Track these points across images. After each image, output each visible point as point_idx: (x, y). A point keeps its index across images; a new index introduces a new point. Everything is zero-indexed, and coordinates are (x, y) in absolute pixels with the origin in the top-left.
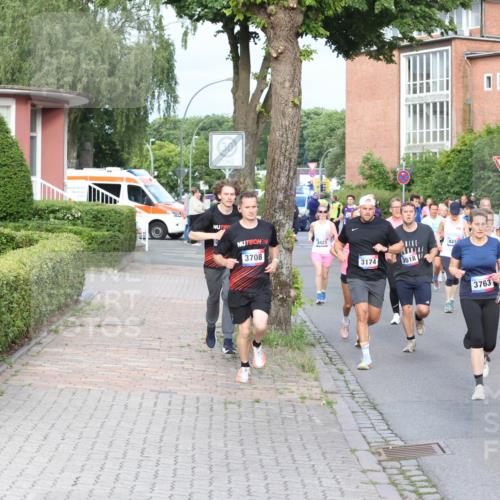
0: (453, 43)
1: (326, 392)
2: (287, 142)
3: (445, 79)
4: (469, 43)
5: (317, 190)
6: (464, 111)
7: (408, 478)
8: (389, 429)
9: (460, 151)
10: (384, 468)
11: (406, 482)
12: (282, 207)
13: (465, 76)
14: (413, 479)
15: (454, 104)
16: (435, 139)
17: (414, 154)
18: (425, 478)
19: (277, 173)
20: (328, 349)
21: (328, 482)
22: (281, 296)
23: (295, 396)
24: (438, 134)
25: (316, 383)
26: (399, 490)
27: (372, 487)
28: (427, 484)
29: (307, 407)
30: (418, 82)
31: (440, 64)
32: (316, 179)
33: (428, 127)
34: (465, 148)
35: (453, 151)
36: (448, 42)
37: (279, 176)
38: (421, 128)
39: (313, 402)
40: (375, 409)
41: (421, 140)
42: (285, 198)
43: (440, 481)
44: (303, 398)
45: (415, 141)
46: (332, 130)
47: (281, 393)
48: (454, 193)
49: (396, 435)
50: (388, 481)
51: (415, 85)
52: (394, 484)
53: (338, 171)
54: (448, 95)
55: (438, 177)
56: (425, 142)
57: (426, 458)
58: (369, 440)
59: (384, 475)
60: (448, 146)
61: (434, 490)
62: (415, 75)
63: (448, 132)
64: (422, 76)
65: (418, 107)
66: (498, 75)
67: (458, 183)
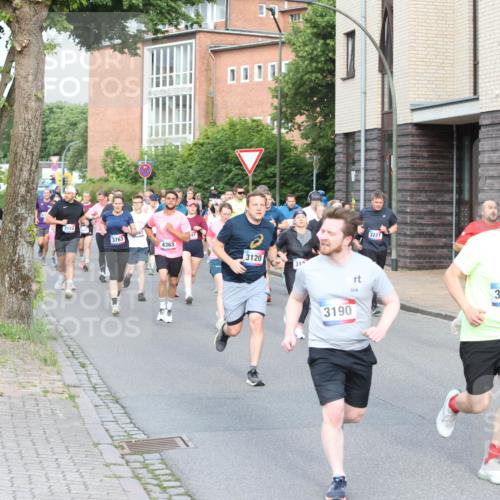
0: (198, 36)
1: (69, 386)
2: (30, 136)
3: (188, 72)
4: (213, 37)
5: (59, 183)
6: (207, 104)
7: (152, 472)
8: (131, 423)
9: (202, 145)
10: (127, 462)
11: (150, 475)
12: (24, 201)
13: (208, 70)
14: (157, 472)
15: (197, 97)
16: (177, 132)
17: (156, 147)
18: (168, 472)
19: (19, 167)
20: (70, 342)
21: (72, 476)
22: (23, 290)
23: (38, 390)
24: (181, 127)
25: (59, 377)
26: (142, 484)
27: (115, 481)
28: (170, 478)
29: (50, 401)
30: (161, 75)
31: (184, 58)
32: (58, 173)
33: (170, 120)
34: (207, 141)
35: (195, 144)
36: (192, 35)
37: (21, 170)
38: (164, 121)
39: (56, 396)
40: (117, 402)
41: (164, 133)
42: (28, 191)
43: (184, 474)
44: (46, 392)
45: (157, 134)
46: (74, 124)
47: (24, 387)
48: (196, 186)
49: (139, 429)
50: (131, 475)
51: (158, 78)
52: (137, 477)
53: (80, 164)
54: (191, 88)
56: (167, 136)
57: (170, 451)
58: (112, 434)
59: (127, 468)
60: (190, 139)
61: (178, 484)
62: (158, 68)
63: (190, 125)
64: (165, 69)
65: (161, 100)
66: (242, 68)
67: (200, 177)
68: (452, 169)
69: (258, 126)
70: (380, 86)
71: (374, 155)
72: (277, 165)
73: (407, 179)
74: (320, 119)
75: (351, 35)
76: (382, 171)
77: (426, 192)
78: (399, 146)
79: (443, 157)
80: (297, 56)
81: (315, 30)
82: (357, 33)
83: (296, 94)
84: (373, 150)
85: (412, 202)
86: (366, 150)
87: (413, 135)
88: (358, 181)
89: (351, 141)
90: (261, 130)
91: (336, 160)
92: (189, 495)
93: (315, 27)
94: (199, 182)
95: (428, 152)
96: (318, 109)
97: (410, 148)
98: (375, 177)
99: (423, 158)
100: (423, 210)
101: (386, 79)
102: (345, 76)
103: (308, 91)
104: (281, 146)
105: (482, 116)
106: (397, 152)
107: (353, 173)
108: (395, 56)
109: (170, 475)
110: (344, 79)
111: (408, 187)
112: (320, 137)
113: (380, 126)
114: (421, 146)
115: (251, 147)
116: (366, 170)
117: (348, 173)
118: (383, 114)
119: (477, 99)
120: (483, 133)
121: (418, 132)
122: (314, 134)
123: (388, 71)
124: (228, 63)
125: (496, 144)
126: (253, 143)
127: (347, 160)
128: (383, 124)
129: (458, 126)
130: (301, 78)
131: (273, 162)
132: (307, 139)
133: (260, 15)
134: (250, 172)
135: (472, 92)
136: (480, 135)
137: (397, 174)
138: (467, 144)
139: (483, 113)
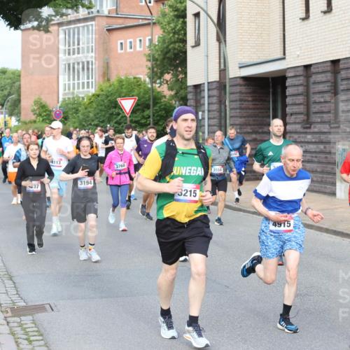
0: (97, 19)
3: (90, 45)
4: (108, 20)
5: (2, 125)
6: (104, 67)
7: (24, 329)
8: (17, 294)
9: (98, 96)
10: (8, 322)
11: (22, 332)
13: (104, 43)
14: (28, 330)
15: (97, 63)
16: (83, 88)
17: (69, 98)
18: (36, 329)
24: (86, 83)
26: (15, 339)
28: (36, 334)
30: (71, 48)
31: (88, 36)
33: (78, 79)
34: (102, 93)
35: (93, 95)
36: (93, 19)
38: (74, 80)
40: (11, 280)
41: (74, 88)
43: (45, 331)
45: (69, 89)
46: (14, 83)
49: (22, 299)
50: (9, 332)
51: (69, 50)
52: (13, 334)
53: (16, 111)
54: (92, 56)
55: (83, 114)
56: (76, 90)
57: (40, 314)
59: (7, 327)
60: (92, 91)
61: (41, 338)
62: (69, 43)
63: (92, 82)
64: (74, 43)
65: (71, 65)
66: (128, 41)
67: (97, 118)
68: (269, 109)
69: (138, 82)
70: (218, 51)
71: (214, 100)
72: (151, 109)
73: (237, 117)
74: (181, 76)
75: (197, 15)
76: (220, 111)
77: (250, 125)
78: (231, 93)
79: (261, 100)
80: (164, 32)
81: (176, 13)
82: (201, 14)
83: (164, 59)
84: (213, 96)
85: (241, 133)
86: (209, 97)
87: (241, 85)
88: (203, 119)
89: (199, 91)
90: (140, 85)
91: (188, 104)
92: (47, 347)
93: (176, 11)
94: (96, 122)
95: (251, 97)
96: (180, 69)
97: (238, 95)
98: (216, 115)
99: (248, 101)
100: (249, 138)
101: (222, 46)
102: (194, 44)
103: (173, 56)
104: (153, 96)
105: (288, 71)
106: (229, 97)
107: (200, 113)
108: (227, 30)
109: (37, 331)
110: (193, 47)
111: (237, 122)
112: (182, 89)
113: (218, 80)
114: (246, 93)
115: (133, 96)
116: (209, 111)
118: (220, 71)
119: (284, 58)
120: (288, 82)
121: (244, 83)
122: (177, 87)
123: (223, 41)
124: (118, 38)
125: (298, 90)
126: (135, 93)
127: (196, 104)
128: (220, 78)
129: (274, 79)
130: (167, 47)
131: (148, 107)
132: (172, 90)
133: (141, 4)
134: (128, 114)
135: (282, 53)
136: (287, 84)
137: (230, 113)
138: (279, 90)
139: (288, 68)
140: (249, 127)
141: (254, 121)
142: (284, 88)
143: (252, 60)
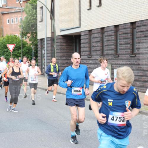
6: (1, 30)
66: (11, 19)
68: (73, 49)
69: (16, 37)
70: (51, 24)
71: (49, 45)
72: (22, 49)
73: (59, 53)
74: (35, 35)
76: (52, 50)
77: (65, 56)
78: (57, 42)
79: (70, 46)
80: (27, 15)
81: (33, 7)
82: (43, 7)
83: (27, 27)
84: (49, 44)
85: (61, 60)
86: (47, 44)
88: (44, 53)
89: (42, 41)
90: (16, 39)
91: (38, 47)
93: (33, 6)
95: (66, 44)
97: (60, 43)
98: (50, 52)
99: (64, 46)
100: (64, 62)
101: (53, 22)
102: (40, 21)
103: (31, 26)
104: (22, 43)
105: (82, 33)
106: (56, 44)
107: (43, 51)
108: (55, 14)
111: (59, 55)
112: (35, 41)
113: (51, 36)
114: (63, 42)
115: (13, 43)
116: (47, 50)
117: (42, 51)
118: (52, 33)
120: (82, 38)
121: (62, 38)
122: (33, 40)
123: (53, 19)
124: (7, 18)
125: (86, 41)
126: (14, 42)
127: (41, 47)
129: (75, 36)
130: (28, 22)
131: (20, 48)
132: (31, 41)
133: (17, 2)
134: (11, 51)
135: (79, 25)
136: (81, 38)
137: (56, 51)
138: (78, 41)
139: (82, 31)
140: (64, 57)
141: (66, 54)
142: (80, 40)
143: (66, 28)
